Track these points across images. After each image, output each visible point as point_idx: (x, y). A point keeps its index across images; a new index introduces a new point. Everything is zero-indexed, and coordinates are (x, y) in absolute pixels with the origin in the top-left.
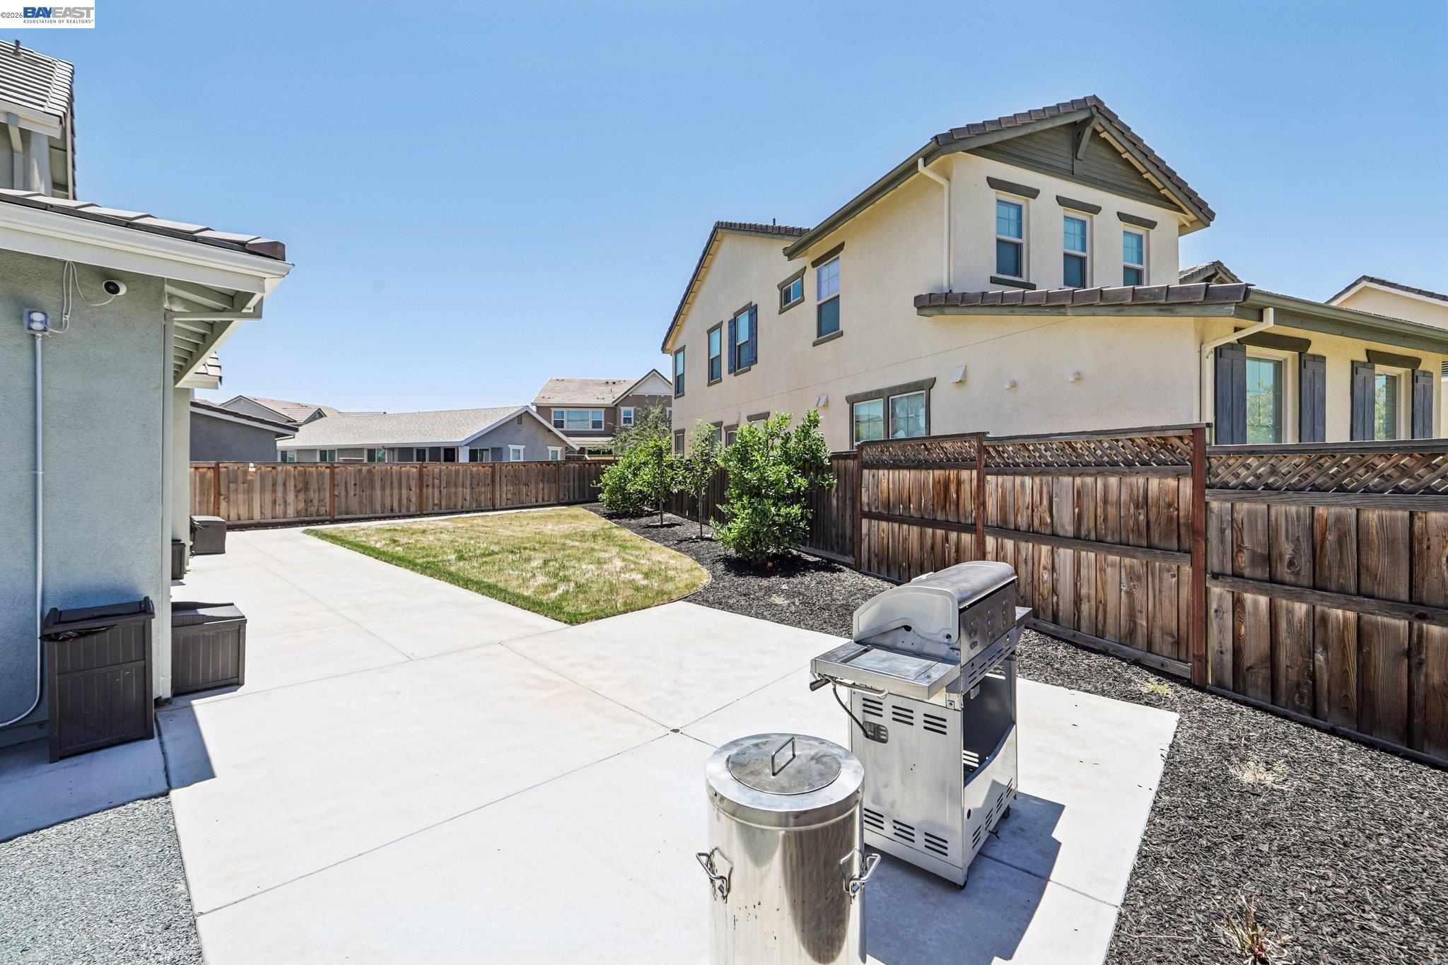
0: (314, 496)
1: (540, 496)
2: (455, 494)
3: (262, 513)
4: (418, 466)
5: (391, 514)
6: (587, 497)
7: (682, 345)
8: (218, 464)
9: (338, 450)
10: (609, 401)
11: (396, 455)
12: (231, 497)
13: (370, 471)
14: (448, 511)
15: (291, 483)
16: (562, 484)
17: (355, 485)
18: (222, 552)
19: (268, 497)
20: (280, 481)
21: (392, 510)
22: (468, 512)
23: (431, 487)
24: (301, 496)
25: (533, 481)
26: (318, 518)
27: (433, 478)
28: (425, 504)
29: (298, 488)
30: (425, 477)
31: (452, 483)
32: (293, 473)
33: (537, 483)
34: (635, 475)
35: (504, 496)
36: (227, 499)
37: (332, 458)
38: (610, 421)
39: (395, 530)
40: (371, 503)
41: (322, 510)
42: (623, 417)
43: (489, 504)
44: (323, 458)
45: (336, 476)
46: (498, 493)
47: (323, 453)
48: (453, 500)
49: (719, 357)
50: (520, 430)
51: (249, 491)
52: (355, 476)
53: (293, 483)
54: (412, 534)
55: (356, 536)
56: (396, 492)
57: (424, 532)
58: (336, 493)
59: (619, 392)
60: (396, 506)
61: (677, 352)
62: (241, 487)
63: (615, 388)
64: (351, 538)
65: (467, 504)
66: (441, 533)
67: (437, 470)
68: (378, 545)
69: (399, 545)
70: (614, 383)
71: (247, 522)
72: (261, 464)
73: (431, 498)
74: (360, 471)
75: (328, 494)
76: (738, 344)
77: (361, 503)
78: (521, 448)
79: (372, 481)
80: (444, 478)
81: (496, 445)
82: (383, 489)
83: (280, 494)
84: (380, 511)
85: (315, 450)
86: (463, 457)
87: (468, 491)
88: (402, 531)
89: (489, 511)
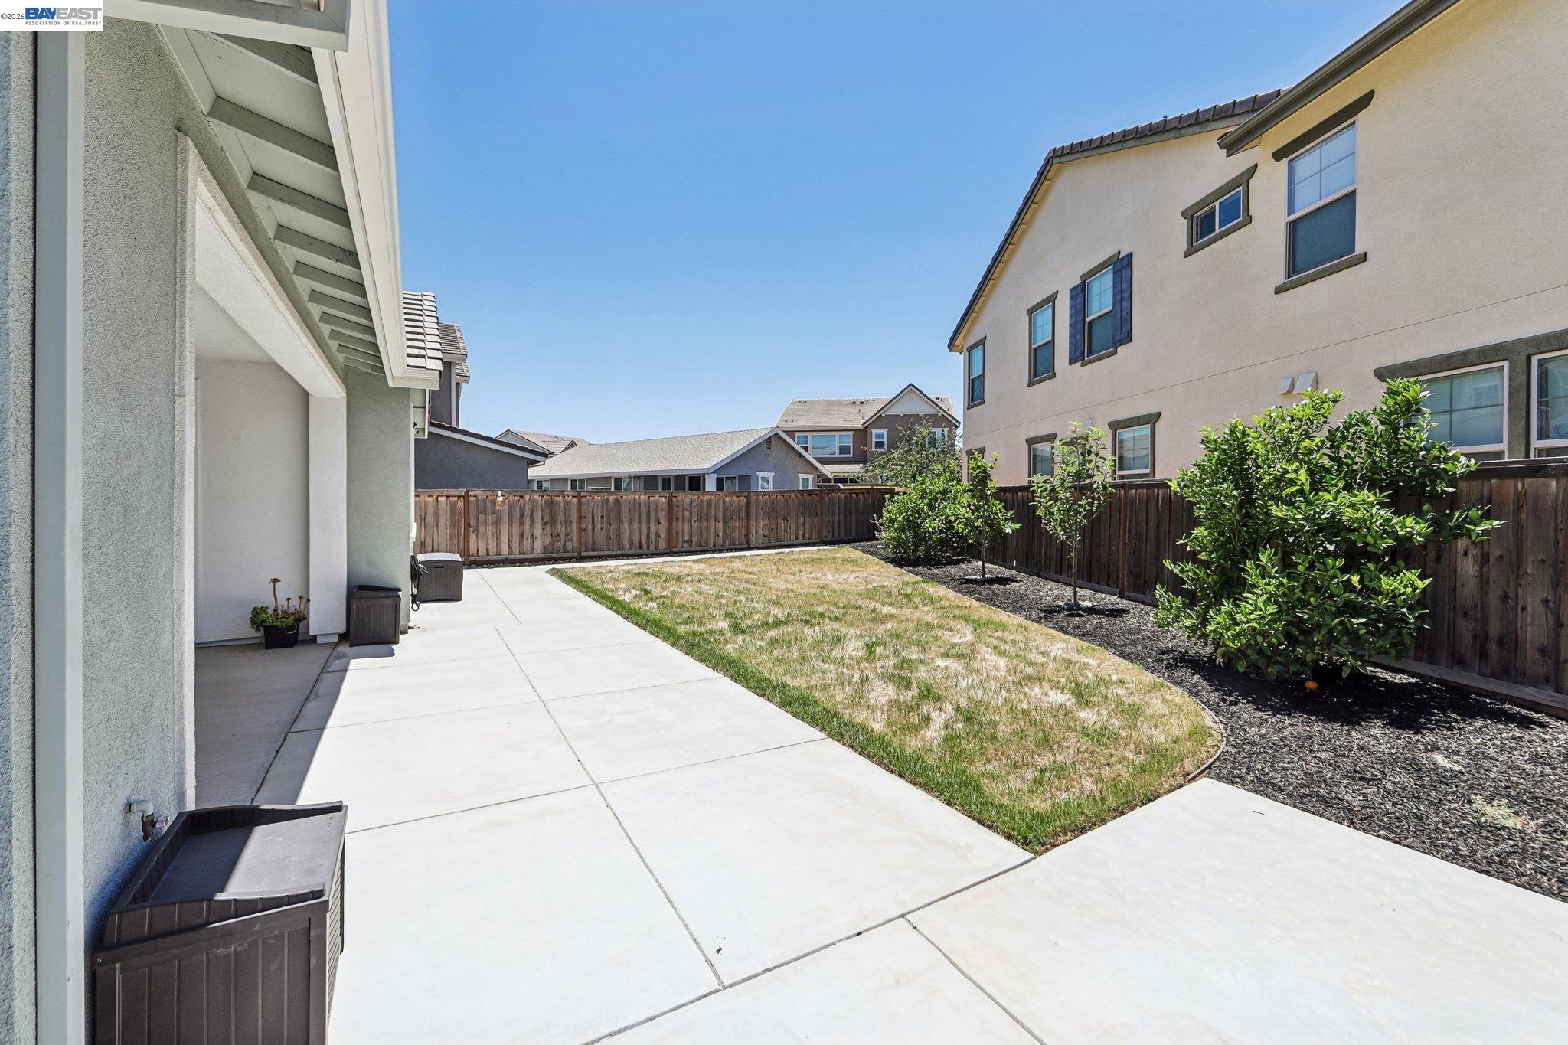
0: (561, 529)
1: (801, 533)
2: (707, 528)
3: (509, 547)
4: (668, 495)
5: (639, 552)
6: (854, 534)
7: (981, 337)
8: (467, 492)
9: (588, 479)
10: (858, 423)
11: (642, 483)
12: (480, 530)
13: (617, 501)
14: (700, 549)
15: (538, 514)
16: (825, 518)
17: (602, 516)
18: (458, 598)
19: (516, 530)
20: (527, 513)
21: (640, 546)
22: (720, 551)
23: (681, 520)
24: (548, 528)
25: (793, 514)
26: (565, 555)
27: (684, 510)
28: (674, 540)
29: (545, 520)
30: (675, 509)
31: (704, 515)
32: (540, 503)
33: (796, 516)
34: (931, 507)
35: (760, 532)
36: (477, 531)
37: (582, 487)
38: (860, 445)
39: (645, 574)
40: (619, 537)
41: (569, 545)
42: (874, 440)
43: (744, 540)
44: (574, 487)
45: (584, 507)
46: (753, 529)
47: (574, 482)
48: (705, 536)
49: (1051, 344)
50: (769, 455)
51: (497, 523)
52: (602, 506)
53: (540, 514)
54: (666, 581)
55: (603, 582)
56: (644, 526)
57: (679, 578)
58: (583, 526)
59: (869, 412)
60: (644, 542)
61: (970, 349)
62: (490, 518)
63: (863, 408)
64: (596, 584)
65: (720, 541)
66: (699, 581)
67: (687, 500)
68: (627, 598)
69: (651, 600)
70: (862, 403)
71: (496, 557)
72: (509, 492)
73: (681, 533)
74: (608, 500)
75: (574, 527)
76: (1088, 319)
77: (608, 538)
78: (770, 475)
79: (619, 513)
80: (695, 510)
81: (744, 473)
82: (631, 522)
83: (527, 527)
84: (627, 548)
85: (567, 479)
86: (710, 486)
87: (720, 525)
88: (654, 576)
89: (743, 549)
